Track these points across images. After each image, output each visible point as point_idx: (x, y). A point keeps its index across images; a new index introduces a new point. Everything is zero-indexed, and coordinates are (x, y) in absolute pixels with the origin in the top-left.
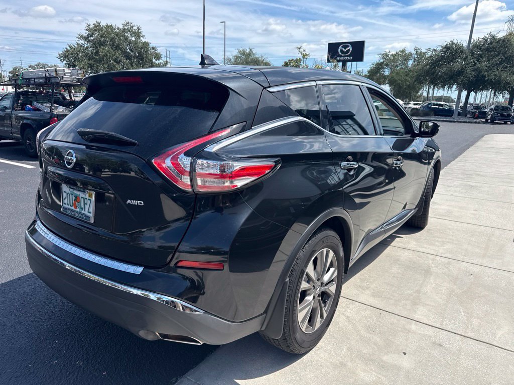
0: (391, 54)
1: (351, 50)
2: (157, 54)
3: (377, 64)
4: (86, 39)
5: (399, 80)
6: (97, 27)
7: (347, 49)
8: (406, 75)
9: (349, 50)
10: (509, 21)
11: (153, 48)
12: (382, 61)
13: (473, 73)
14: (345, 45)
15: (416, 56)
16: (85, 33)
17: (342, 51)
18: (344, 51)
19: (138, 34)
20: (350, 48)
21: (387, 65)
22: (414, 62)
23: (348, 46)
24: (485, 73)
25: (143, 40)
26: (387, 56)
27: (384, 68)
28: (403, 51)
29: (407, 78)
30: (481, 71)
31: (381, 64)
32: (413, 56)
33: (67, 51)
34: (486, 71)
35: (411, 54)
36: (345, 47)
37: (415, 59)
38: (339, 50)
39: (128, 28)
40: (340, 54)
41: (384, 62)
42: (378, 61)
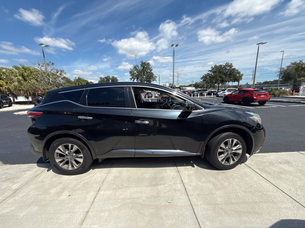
2: (238, 72)
4: (211, 71)
6: (216, 66)
11: (237, 70)
16: (211, 69)
19: (231, 66)
25: (233, 68)
33: (204, 76)
39: (227, 65)
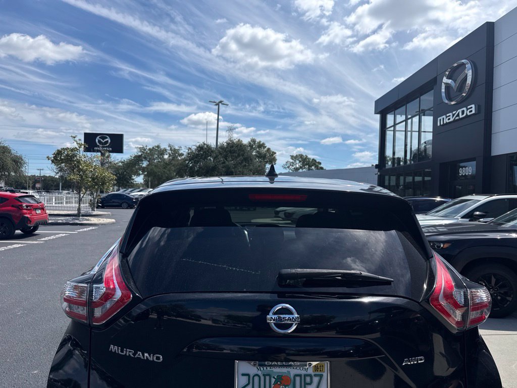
0: (148, 148)
1: (109, 141)
3: (136, 156)
5: (159, 172)
7: (105, 140)
8: (164, 168)
9: (108, 141)
10: (228, 130)
12: (140, 154)
13: (224, 169)
14: (103, 136)
15: (170, 152)
17: (99, 141)
18: (102, 142)
20: (109, 140)
21: (145, 158)
22: (169, 157)
23: (107, 138)
24: (233, 170)
26: (145, 150)
27: (142, 161)
28: (158, 147)
29: (166, 171)
30: (229, 168)
31: (140, 156)
32: (168, 151)
34: (234, 168)
35: (166, 150)
36: (103, 138)
37: (170, 155)
38: (97, 141)
40: (98, 144)
41: (142, 154)
42: (136, 154)
